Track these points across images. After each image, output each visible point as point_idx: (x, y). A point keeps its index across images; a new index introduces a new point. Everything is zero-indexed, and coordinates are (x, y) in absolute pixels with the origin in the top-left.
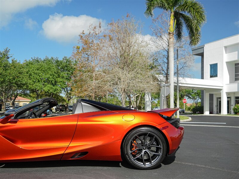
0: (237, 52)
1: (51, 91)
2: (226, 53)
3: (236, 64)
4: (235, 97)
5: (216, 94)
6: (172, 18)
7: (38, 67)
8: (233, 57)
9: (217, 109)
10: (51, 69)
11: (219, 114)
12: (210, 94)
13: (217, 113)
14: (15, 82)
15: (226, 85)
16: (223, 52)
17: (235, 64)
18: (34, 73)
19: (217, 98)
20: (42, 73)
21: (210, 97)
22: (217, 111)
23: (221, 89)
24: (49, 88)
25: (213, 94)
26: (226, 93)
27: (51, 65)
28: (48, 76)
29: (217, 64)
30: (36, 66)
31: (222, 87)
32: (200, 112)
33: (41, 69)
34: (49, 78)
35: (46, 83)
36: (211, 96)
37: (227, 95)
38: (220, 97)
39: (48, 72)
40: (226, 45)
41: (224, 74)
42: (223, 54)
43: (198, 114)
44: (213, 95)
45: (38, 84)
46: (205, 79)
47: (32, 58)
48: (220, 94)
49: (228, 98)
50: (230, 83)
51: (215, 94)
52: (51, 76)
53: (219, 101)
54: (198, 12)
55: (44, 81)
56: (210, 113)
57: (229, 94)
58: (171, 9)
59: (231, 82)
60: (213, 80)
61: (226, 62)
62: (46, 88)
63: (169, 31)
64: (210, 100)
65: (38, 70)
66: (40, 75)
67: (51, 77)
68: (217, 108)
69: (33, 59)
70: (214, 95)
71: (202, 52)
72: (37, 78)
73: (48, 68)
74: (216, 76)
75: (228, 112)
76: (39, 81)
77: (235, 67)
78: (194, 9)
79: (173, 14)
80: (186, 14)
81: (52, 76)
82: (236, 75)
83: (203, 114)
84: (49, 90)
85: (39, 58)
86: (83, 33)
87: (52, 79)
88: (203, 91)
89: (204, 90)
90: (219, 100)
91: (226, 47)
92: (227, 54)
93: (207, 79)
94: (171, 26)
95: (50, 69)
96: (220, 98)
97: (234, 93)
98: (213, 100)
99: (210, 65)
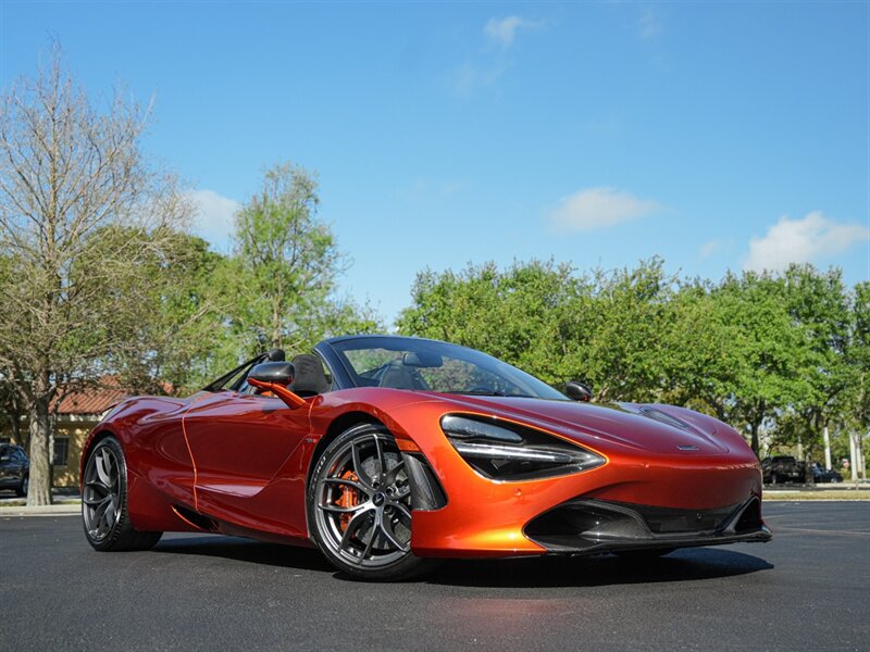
20: (740, 335)
24: (777, 391)
28: (767, 344)
34: (774, 350)
35: (761, 372)
39: (765, 331)
67: (779, 346)
73: (762, 316)
81: (784, 343)
85: (703, 278)
87: (784, 354)
95: (770, 317)
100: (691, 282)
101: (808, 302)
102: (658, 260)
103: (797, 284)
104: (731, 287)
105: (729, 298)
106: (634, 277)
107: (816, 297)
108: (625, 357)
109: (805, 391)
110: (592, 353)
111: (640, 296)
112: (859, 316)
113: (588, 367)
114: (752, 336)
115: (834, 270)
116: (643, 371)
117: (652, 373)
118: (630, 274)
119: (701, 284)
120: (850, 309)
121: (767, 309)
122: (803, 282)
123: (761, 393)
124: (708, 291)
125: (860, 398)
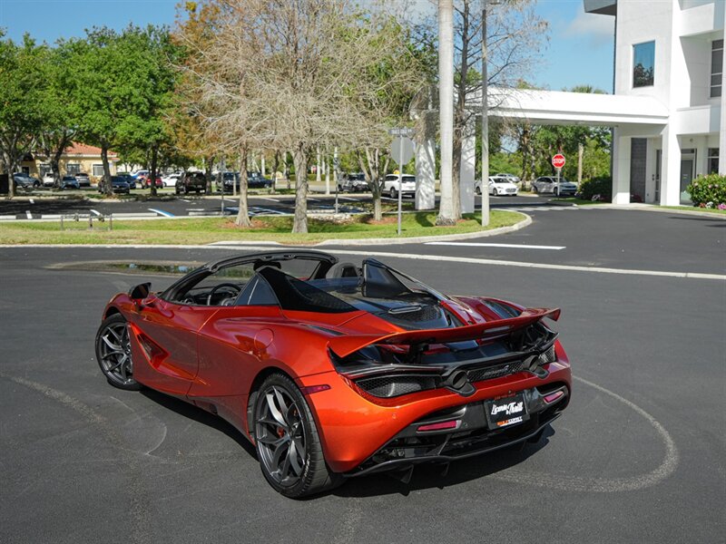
0: (711, 6)
1: (138, 135)
2: (682, 9)
4: (709, 149)
5: (655, 140)
7: (98, 63)
8: (701, 21)
9: (656, 188)
10: (137, 67)
11: (655, 205)
12: (632, 139)
13: (657, 200)
14: (6, 117)
15: (678, 111)
16: (671, 5)
17: (713, 42)
18: (83, 80)
19: (658, 151)
20: (109, 81)
23: (663, 126)
24: (130, 127)
25: (644, 140)
26: (678, 136)
27: (137, 53)
29: (654, 42)
30: (91, 59)
31: (666, 118)
32: (604, 197)
33: (106, 67)
34: (131, 94)
35: (123, 112)
36: (639, 146)
37: (680, 145)
39: (128, 78)
41: (675, 73)
42: (671, 11)
43: (598, 201)
44: (646, 143)
45: (96, 115)
46: (620, 94)
47: (86, 30)
48: (660, 139)
49: (683, 151)
50: (692, 104)
51: (651, 139)
52: (136, 87)
55: (117, 106)
56: (636, 198)
57: (691, 140)
59: (696, 101)
60: (642, 96)
61: (681, 38)
62: (123, 125)
65: (97, 70)
66: (105, 86)
67: (136, 92)
68: (657, 183)
69: (91, 32)
70: (648, 142)
71: (613, 3)
72: (94, 97)
73: (127, 65)
74: (650, 82)
76: (99, 106)
77: (713, 52)
82: (715, 80)
83: (611, 202)
84: (132, 133)
85: (109, 28)
89: (615, 128)
92: (684, 11)
93: (626, 94)
97: (707, 137)
98: (646, 157)
99: (634, 46)
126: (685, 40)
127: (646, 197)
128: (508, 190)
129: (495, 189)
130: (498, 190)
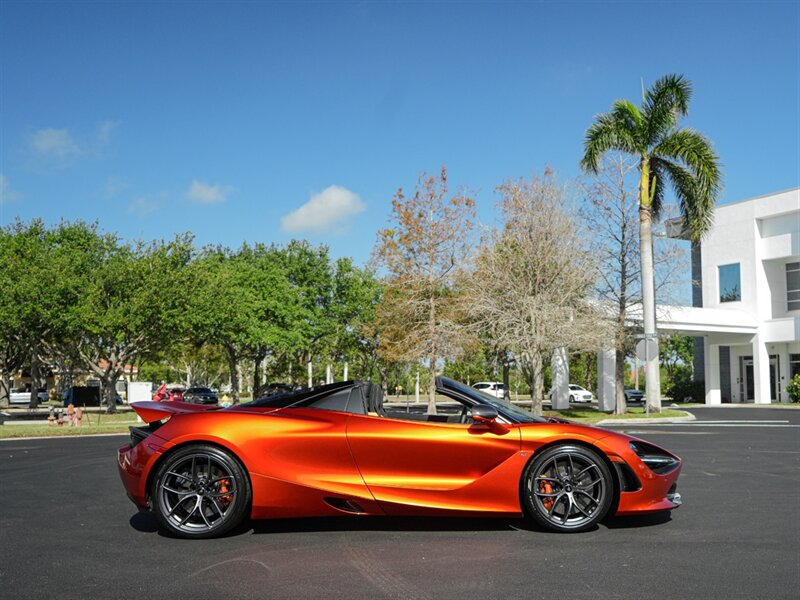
0: (789, 235)
2: (762, 237)
3: (789, 266)
4: (790, 355)
5: (737, 347)
6: (646, 171)
8: (780, 247)
9: (742, 390)
11: (746, 403)
12: (720, 348)
13: (742, 401)
15: (764, 322)
16: (754, 234)
17: (787, 265)
19: (741, 358)
21: (720, 354)
22: (742, 395)
23: (753, 335)
25: (728, 347)
26: (766, 343)
28: (272, 302)
29: (738, 265)
31: (755, 328)
32: (696, 399)
35: (265, 323)
36: (724, 353)
37: (768, 351)
38: (749, 355)
39: (270, 293)
40: (762, 215)
41: (759, 292)
42: (754, 239)
43: (690, 402)
44: (728, 351)
46: (708, 307)
47: (204, 248)
48: (751, 346)
49: (771, 357)
50: (774, 317)
51: (733, 347)
53: (748, 367)
54: (711, 166)
56: (724, 400)
57: (773, 348)
58: (641, 151)
59: (776, 315)
60: (729, 309)
61: (763, 261)
63: (639, 203)
64: (721, 364)
67: (280, 305)
68: (742, 386)
70: (731, 349)
74: (737, 298)
75: (773, 396)
77: (787, 274)
78: (699, 157)
79: (646, 161)
80: (680, 163)
81: (284, 302)
82: (790, 296)
83: (704, 403)
86: (401, 196)
87: (283, 311)
88: (702, 338)
89: (705, 338)
90: (746, 363)
91: (760, 221)
92: (764, 240)
93: (712, 307)
94: (643, 192)
95: (275, 282)
96: (751, 358)
97: (787, 344)
98: (729, 363)
99: (719, 267)
100: (214, 249)
101: (303, 271)
102: (189, 235)
103: (296, 254)
104: (246, 255)
105: (244, 265)
106: (169, 247)
107: (309, 268)
108: (160, 313)
109: (297, 338)
110: (134, 309)
111: (175, 264)
112: (338, 282)
113: (129, 321)
114: (260, 296)
115: (324, 246)
116: (175, 325)
117: (182, 327)
118: (167, 245)
119: (222, 250)
120: (333, 277)
121: (272, 276)
122: (300, 255)
123: (264, 340)
124: (227, 256)
125: (335, 343)
126: (766, 263)
127: (733, 398)
128: (585, 397)
129: (572, 396)
130: (576, 397)
